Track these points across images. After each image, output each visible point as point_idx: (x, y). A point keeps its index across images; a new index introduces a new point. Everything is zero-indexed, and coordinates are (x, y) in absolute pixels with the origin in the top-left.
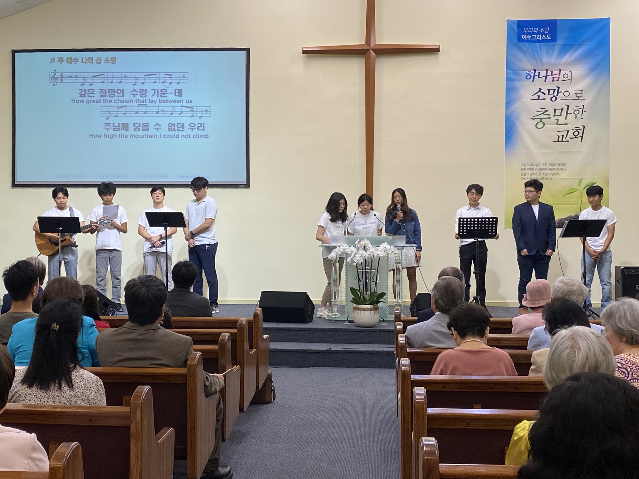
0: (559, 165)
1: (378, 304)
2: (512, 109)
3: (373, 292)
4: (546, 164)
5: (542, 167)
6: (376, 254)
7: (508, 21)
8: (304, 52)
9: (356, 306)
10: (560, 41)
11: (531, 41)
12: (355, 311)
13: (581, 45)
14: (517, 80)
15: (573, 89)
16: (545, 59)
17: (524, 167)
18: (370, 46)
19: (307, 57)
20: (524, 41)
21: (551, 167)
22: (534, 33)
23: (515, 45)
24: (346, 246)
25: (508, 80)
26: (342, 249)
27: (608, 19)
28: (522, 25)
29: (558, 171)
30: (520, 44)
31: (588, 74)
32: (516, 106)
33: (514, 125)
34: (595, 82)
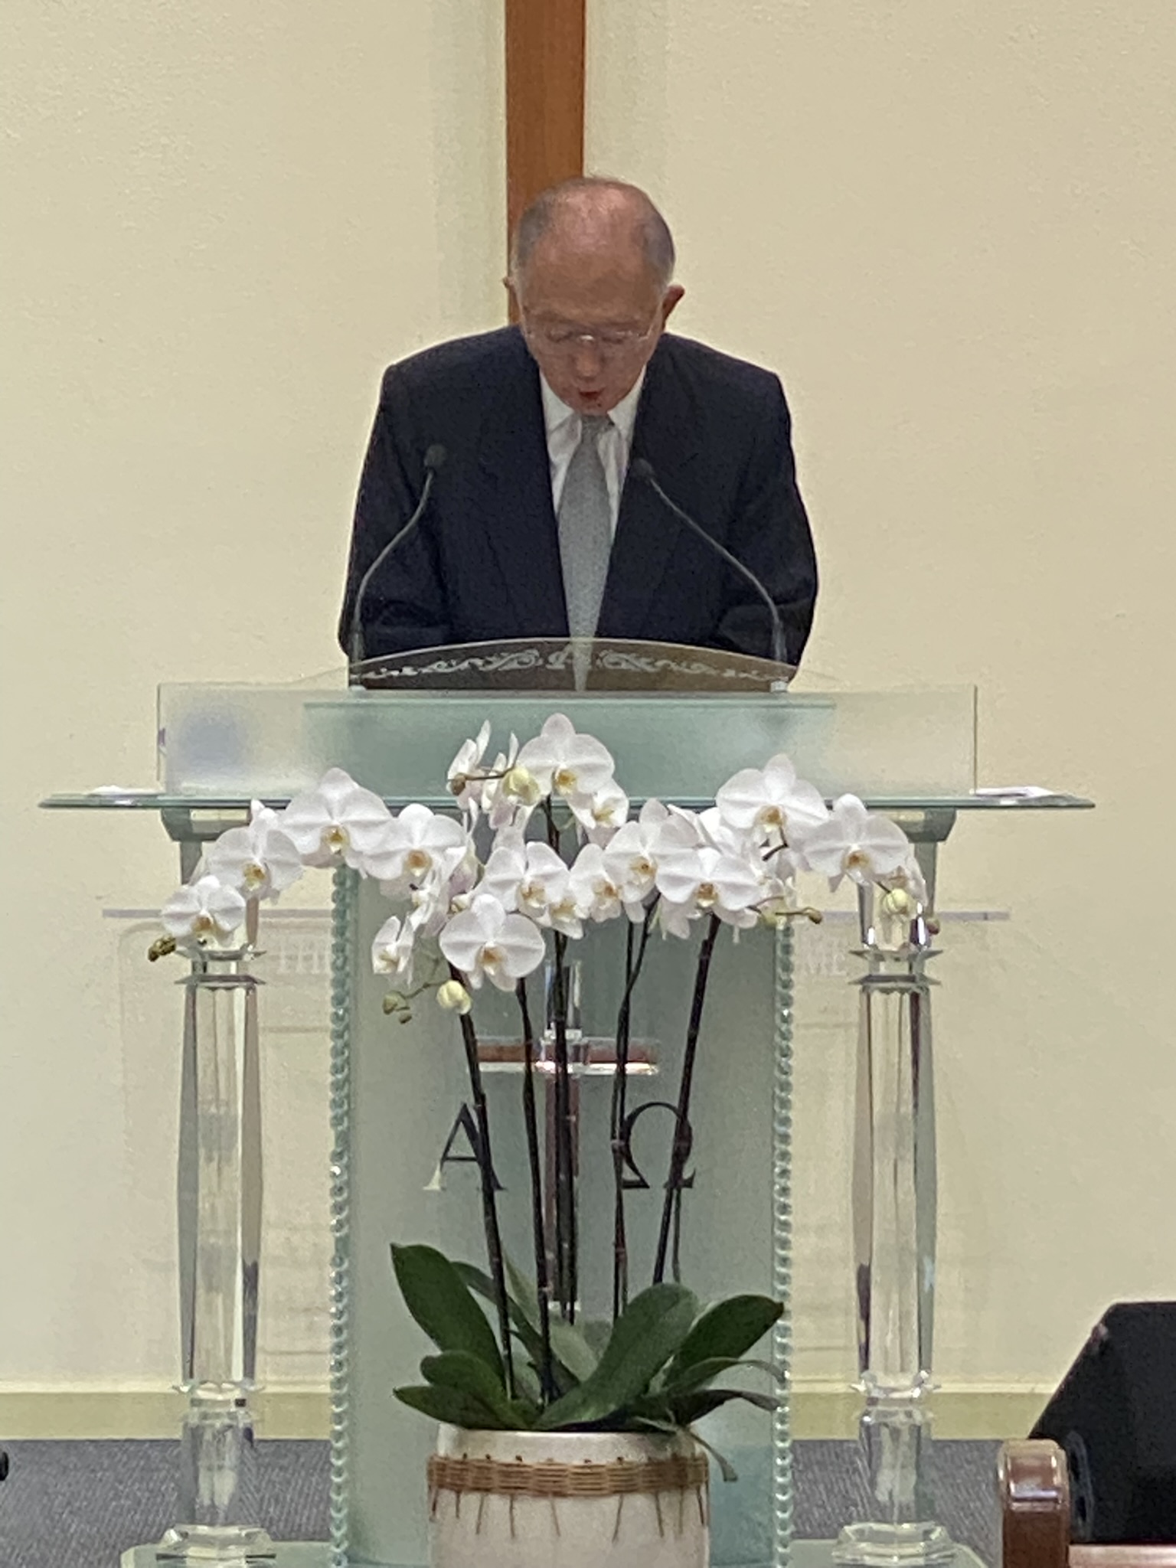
1: (702, 1426)
3: (642, 1299)
6: (677, 881)
9: (460, 1443)
12: (447, 1497)
24: (348, 802)
26: (307, 828)
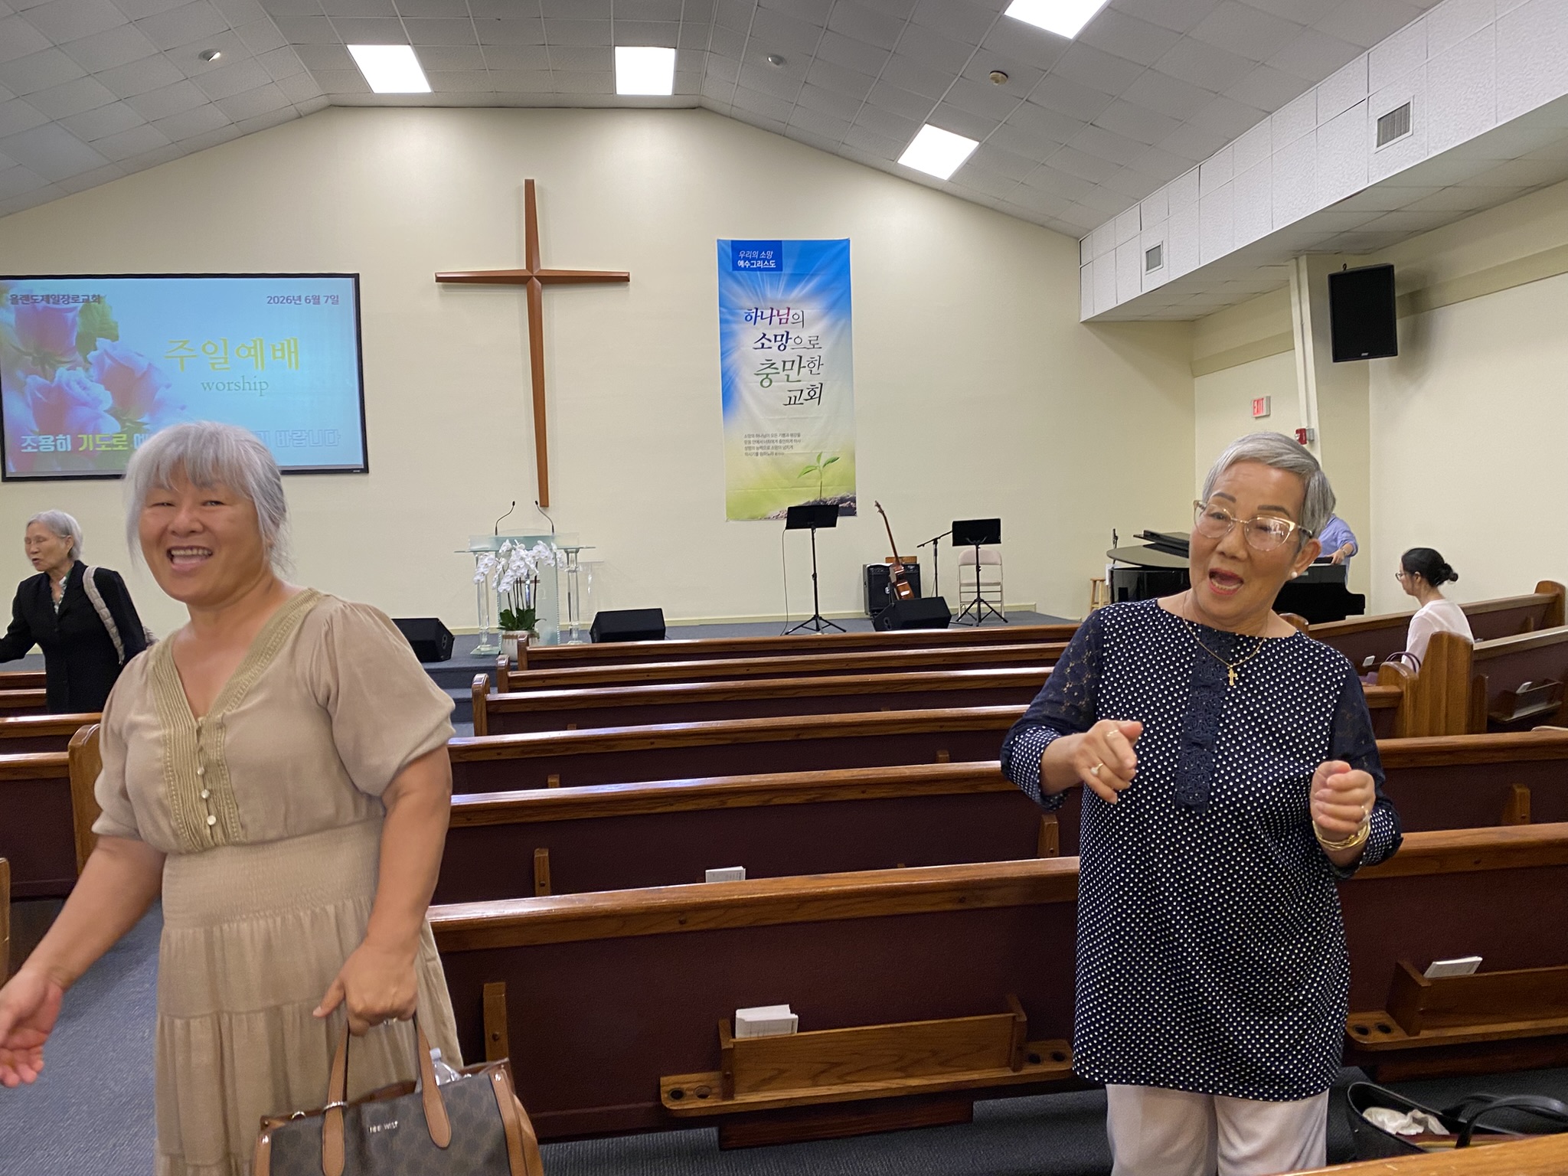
0: (792, 435)
2: (729, 361)
4: (776, 435)
5: (771, 439)
7: (718, 241)
8: (439, 280)
9: (506, 633)
10: (787, 270)
11: (750, 269)
13: (813, 275)
14: (735, 322)
15: (806, 335)
16: (769, 294)
17: (748, 439)
18: (532, 273)
19: (444, 287)
20: (739, 269)
21: (782, 438)
22: (753, 259)
23: (730, 274)
25: (723, 321)
27: (848, 241)
28: (738, 247)
29: (790, 444)
30: (736, 273)
31: (825, 315)
32: (735, 356)
33: (732, 383)
34: (833, 325)
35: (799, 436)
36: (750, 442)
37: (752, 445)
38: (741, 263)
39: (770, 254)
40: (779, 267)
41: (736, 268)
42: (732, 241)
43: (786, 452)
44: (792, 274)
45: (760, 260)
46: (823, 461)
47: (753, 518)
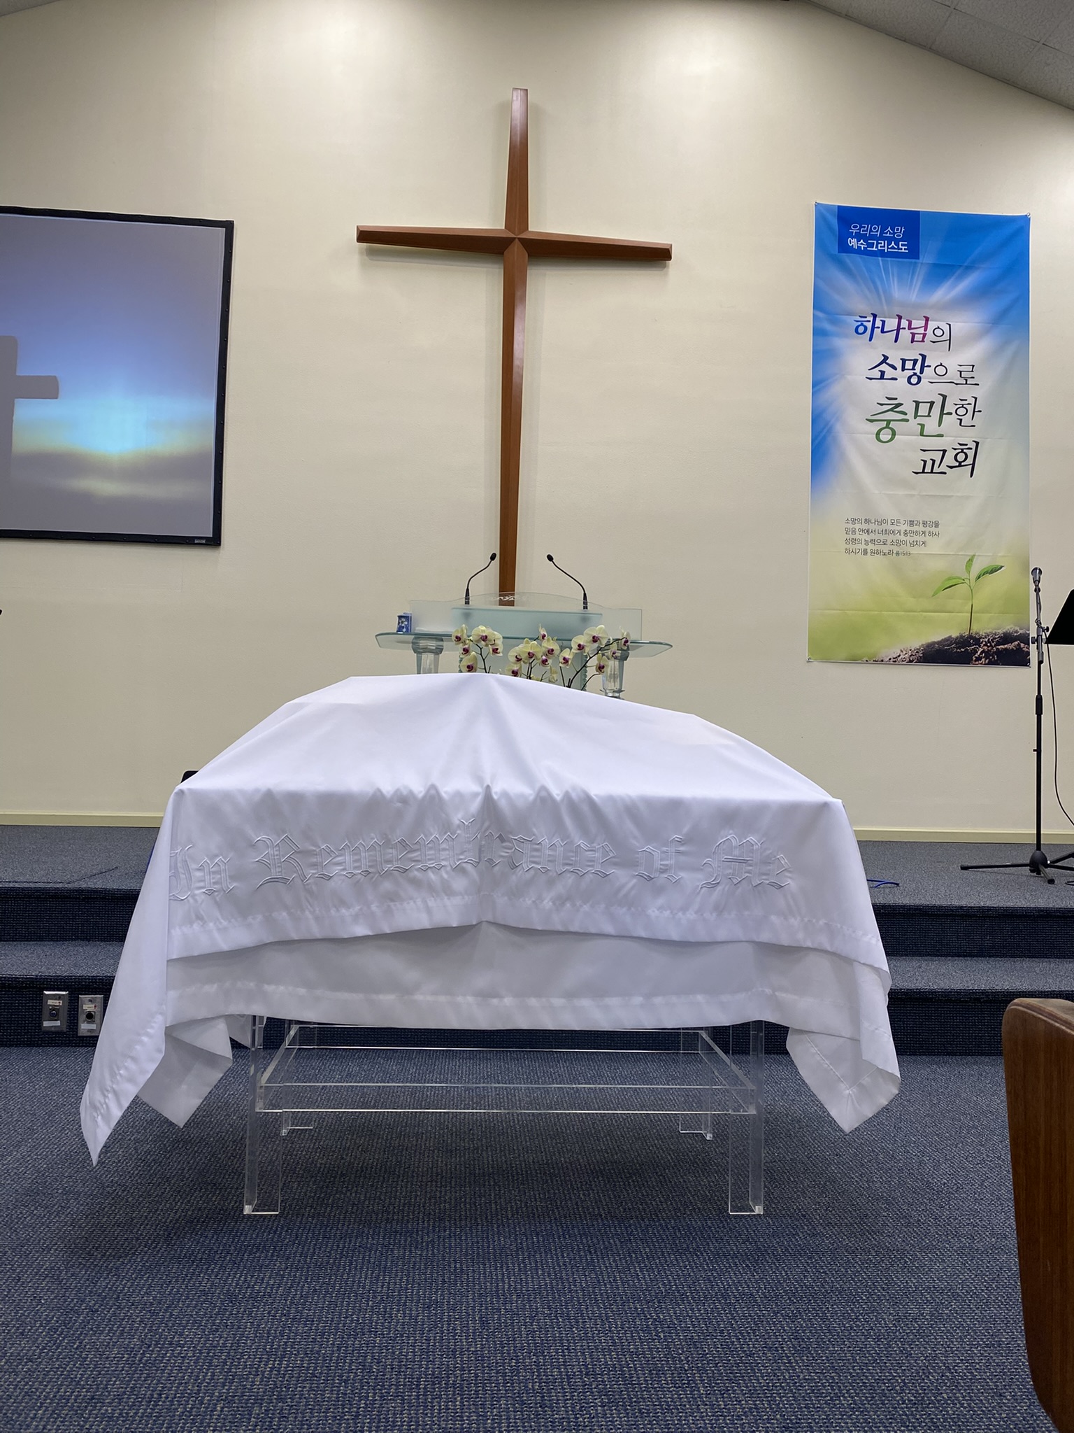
0: (925, 524)
2: (826, 396)
4: (898, 522)
5: (890, 527)
7: (817, 205)
8: (362, 237)
10: (927, 258)
11: (865, 252)
13: (969, 268)
14: (838, 335)
15: (954, 361)
16: (895, 293)
17: (851, 526)
18: (515, 235)
20: (849, 250)
21: (909, 529)
22: (872, 237)
23: (834, 258)
25: (818, 332)
27: (1025, 220)
28: (848, 217)
29: (922, 538)
30: (844, 256)
31: (984, 332)
32: (835, 390)
33: (830, 431)
34: (997, 351)
35: (937, 525)
36: (854, 532)
37: (857, 536)
38: (853, 242)
39: (900, 231)
40: (914, 253)
41: (844, 248)
42: (838, 206)
43: (914, 551)
44: (935, 265)
45: (884, 239)
46: (976, 570)
47: (854, 660)
